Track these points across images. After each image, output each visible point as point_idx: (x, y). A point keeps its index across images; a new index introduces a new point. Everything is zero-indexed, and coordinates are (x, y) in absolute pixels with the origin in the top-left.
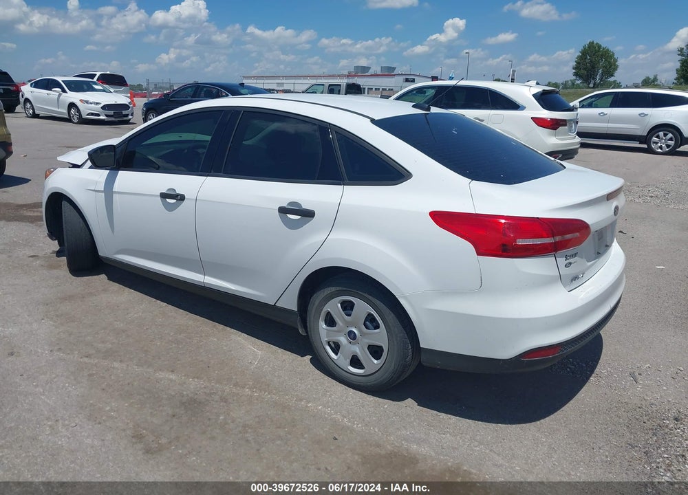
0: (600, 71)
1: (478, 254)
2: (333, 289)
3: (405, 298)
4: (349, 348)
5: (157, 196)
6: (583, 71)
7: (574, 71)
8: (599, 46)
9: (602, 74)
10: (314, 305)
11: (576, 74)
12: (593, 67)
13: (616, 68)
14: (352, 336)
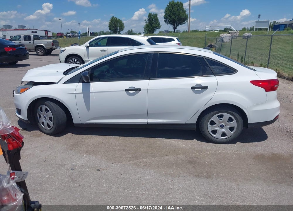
0: (119, 28)
1: (266, 91)
2: (215, 112)
3: (245, 109)
4: (221, 131)
5: (124, 91)
6: (112, 28)
7: (109, 28)
8: (117, 19)
9: (119, 29)
10: (206, 119)
11: (110, 29)
12: (116, 26)
13: (124, 27)
14: (222, 126)
